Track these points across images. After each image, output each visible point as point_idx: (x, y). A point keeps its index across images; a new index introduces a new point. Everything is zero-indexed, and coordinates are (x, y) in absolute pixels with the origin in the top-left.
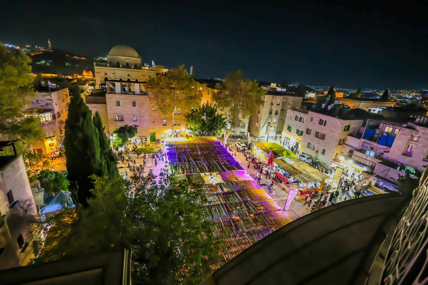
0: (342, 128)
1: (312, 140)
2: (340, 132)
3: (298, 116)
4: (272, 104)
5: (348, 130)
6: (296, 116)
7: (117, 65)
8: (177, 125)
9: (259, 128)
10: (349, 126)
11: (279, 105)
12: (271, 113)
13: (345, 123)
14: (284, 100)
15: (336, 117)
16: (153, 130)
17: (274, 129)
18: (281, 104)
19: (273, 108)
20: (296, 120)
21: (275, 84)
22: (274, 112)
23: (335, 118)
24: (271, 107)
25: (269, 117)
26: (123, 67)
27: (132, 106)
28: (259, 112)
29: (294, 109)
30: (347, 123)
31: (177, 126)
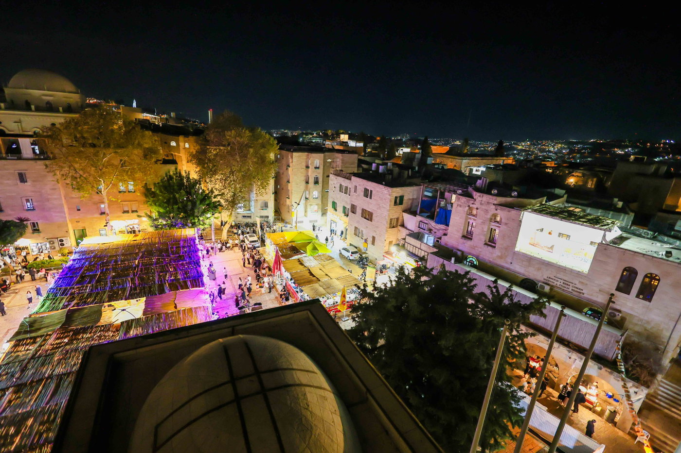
0: (391, 201)
1: (358, 222)
2: (388, 208)
3: (342, 184)
4: (307, 167)
5: (401, 203)
6: (341, 185)
7: (26, 106)
8: (130, 211)
9: (290, 207)
10: (402, 198)
11: (318, 168)
12: (307, 182)
13: (394, 192)
14: (329, 160)
15: (383, 184)
16: (79, 224)
17: (318, 208)
18: (322, 167)
19: (309, 174)
20: (340, 191)
21: (347, 136)
22: (311, 181)
23: (381, 186)
24: (308, 171)
25: (307, 188)
26: (38, 109)
27: (18, 182)
28: (288, 182)
29: (338, 174)
30: (398, 191)
31: (130, 214)
